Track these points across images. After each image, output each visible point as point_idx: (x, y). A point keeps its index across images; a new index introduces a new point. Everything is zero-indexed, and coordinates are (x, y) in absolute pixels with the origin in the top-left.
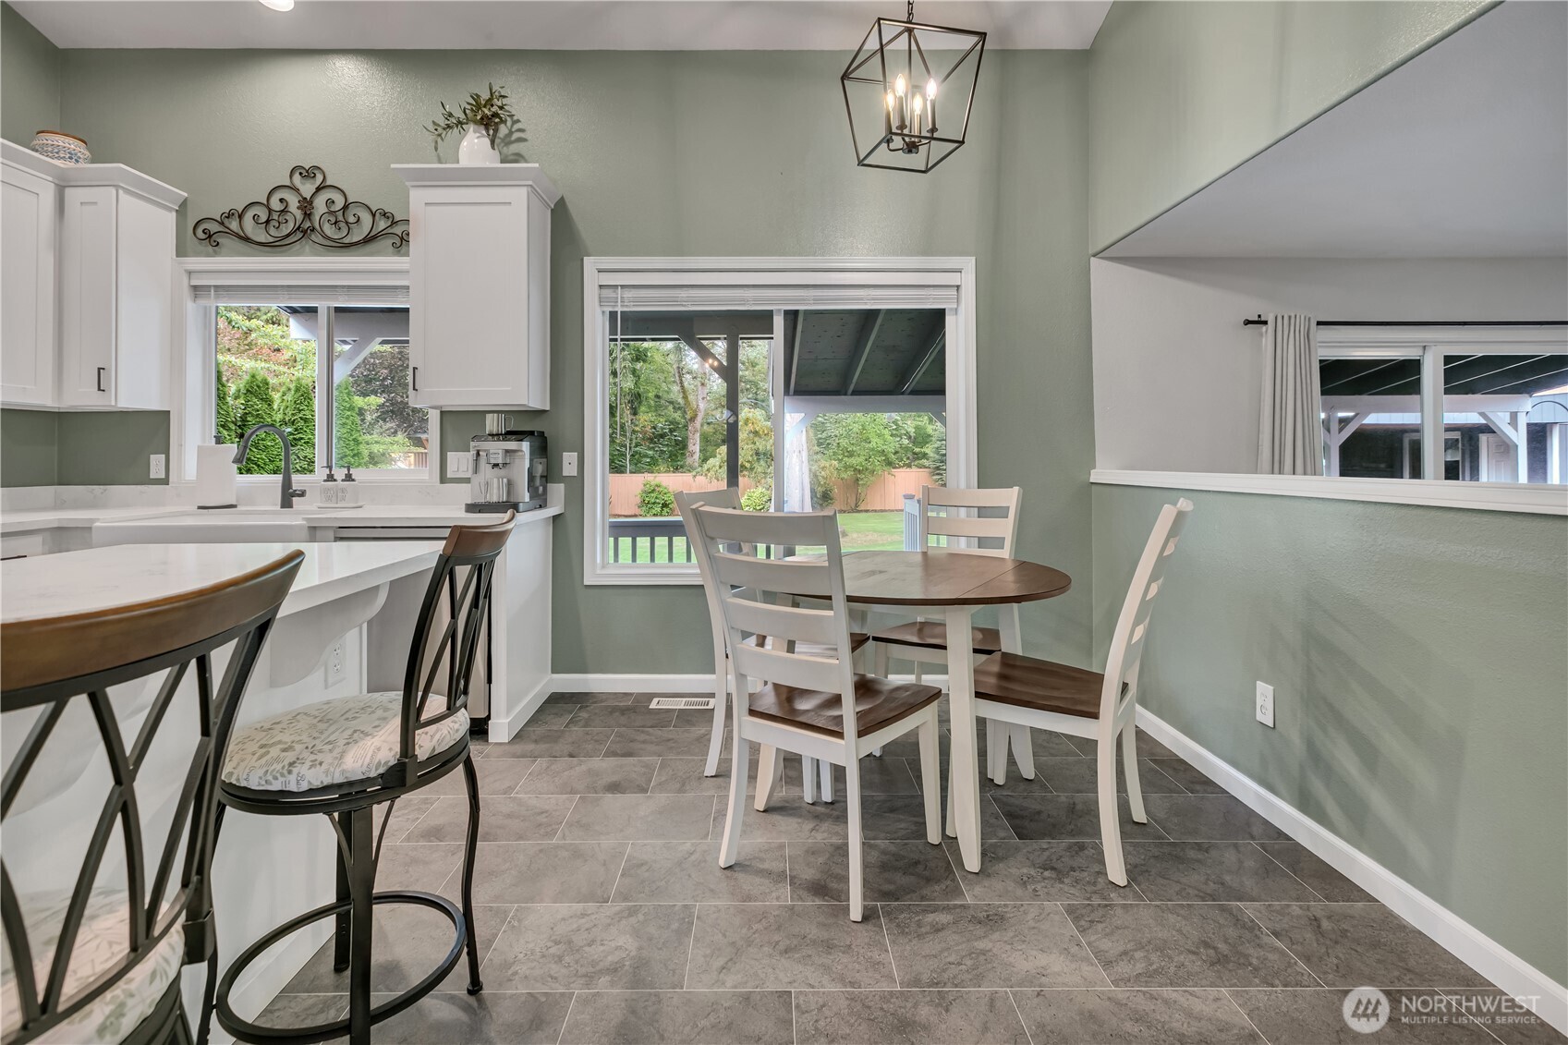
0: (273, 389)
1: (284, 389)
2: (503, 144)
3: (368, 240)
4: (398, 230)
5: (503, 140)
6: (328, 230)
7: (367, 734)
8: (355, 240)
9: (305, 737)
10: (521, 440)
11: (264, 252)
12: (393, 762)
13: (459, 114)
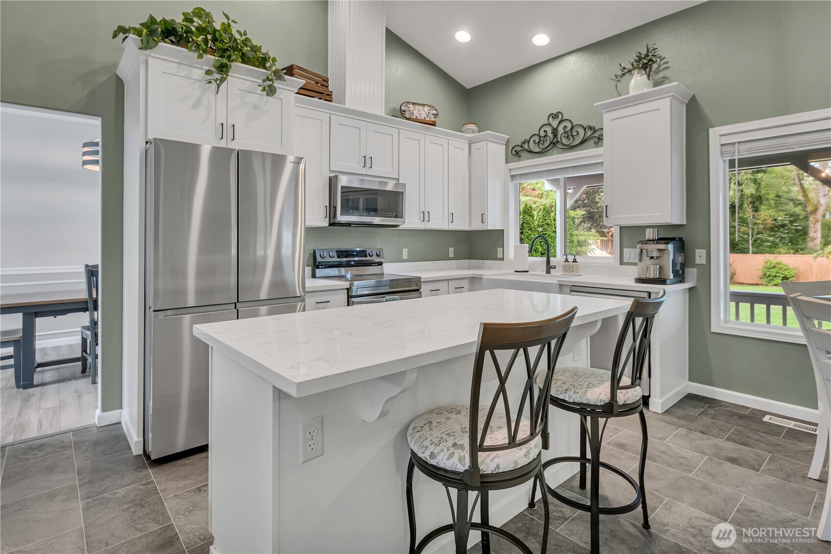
0: (534, 210)
1: (538, 210)
2: (654, 74)
3: (583, 142)
4: (597, 134)
5: (654, 72)
6: (565, 141)
7: (595, 386)
8: (576, 143)
9: (570, 380)
10: (668, 244)
11: (538, 156)
12: (607, 401)
13: (630, 67)
